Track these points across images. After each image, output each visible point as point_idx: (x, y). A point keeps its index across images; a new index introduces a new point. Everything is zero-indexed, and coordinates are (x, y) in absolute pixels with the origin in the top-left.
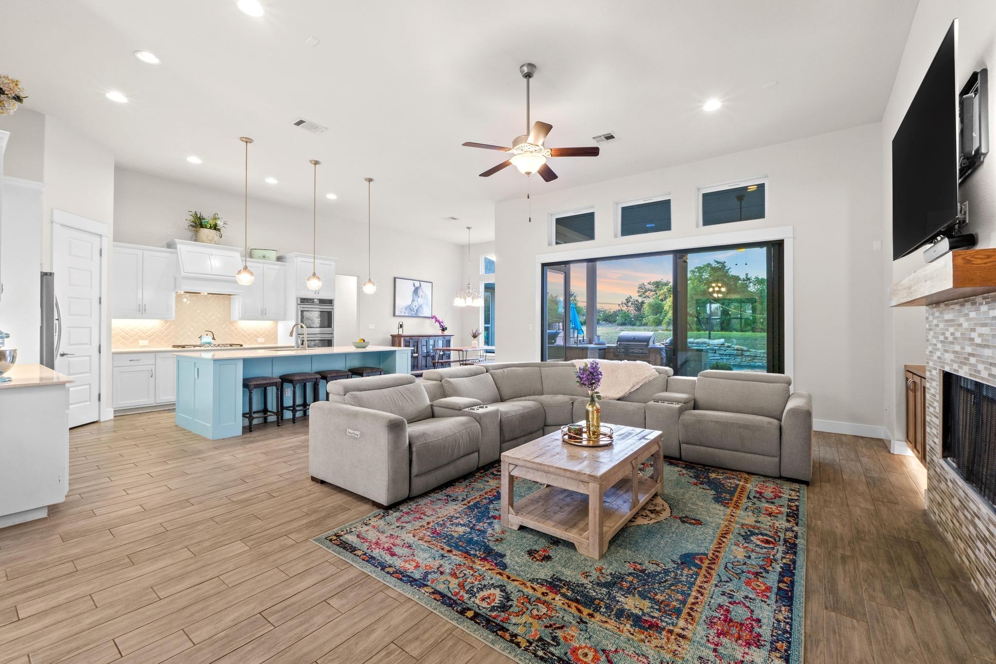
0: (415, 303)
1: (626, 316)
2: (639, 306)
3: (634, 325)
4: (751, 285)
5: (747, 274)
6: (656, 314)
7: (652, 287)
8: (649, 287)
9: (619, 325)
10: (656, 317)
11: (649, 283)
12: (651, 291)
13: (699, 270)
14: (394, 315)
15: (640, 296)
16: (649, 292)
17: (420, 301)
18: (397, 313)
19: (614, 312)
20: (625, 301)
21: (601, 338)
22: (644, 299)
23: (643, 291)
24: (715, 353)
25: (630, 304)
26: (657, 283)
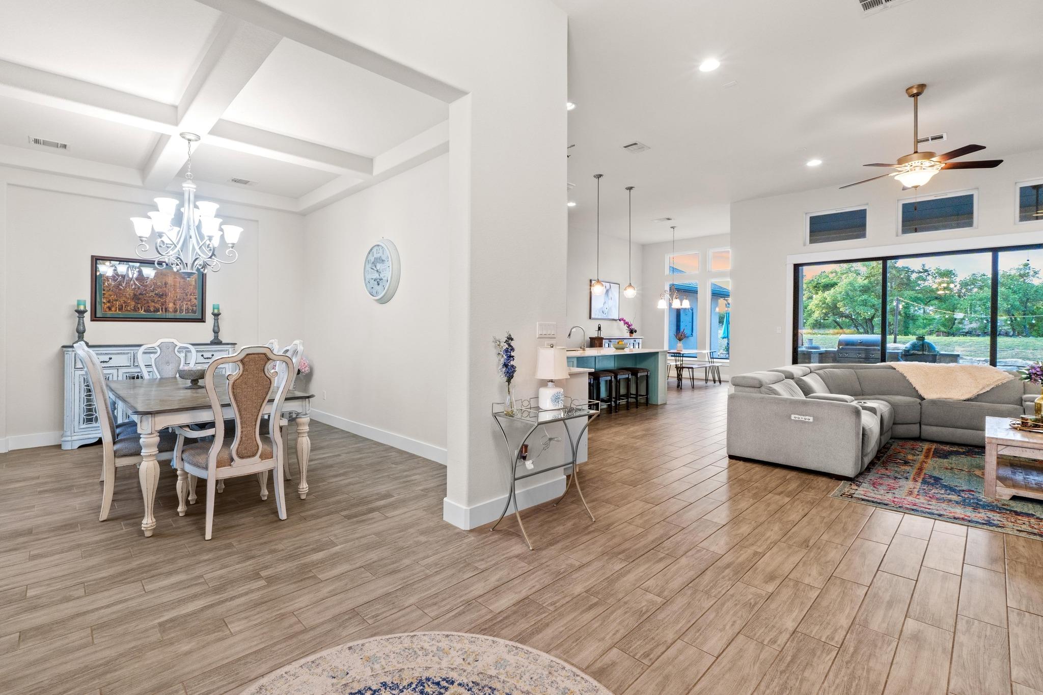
0: (606, 306)
14: (590, 318)
17: (610, 303)
18: (593, 316)
21: (814, 341)
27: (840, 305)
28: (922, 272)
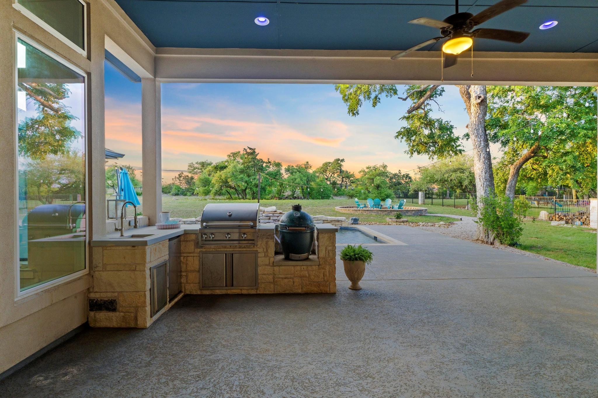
1: (178, 188)
2: (190, 181)
3: (185, 195)
4: (271, 166)
5: (268, 159)
6: (205, 186)
7: (199, 166)
8: (196, 165)
9: (173, 195)
10: (205, 188)
11: (197, 163)
12: (199, 169)
13: (233, 155)
15: (190, 172)
16: (197, 170)
19: (169, 184)
20: (177, 176)
22: (193, 175)
23: (192, 168)
24: (270, 219)
25: (181, 179)
26: (203, 163)
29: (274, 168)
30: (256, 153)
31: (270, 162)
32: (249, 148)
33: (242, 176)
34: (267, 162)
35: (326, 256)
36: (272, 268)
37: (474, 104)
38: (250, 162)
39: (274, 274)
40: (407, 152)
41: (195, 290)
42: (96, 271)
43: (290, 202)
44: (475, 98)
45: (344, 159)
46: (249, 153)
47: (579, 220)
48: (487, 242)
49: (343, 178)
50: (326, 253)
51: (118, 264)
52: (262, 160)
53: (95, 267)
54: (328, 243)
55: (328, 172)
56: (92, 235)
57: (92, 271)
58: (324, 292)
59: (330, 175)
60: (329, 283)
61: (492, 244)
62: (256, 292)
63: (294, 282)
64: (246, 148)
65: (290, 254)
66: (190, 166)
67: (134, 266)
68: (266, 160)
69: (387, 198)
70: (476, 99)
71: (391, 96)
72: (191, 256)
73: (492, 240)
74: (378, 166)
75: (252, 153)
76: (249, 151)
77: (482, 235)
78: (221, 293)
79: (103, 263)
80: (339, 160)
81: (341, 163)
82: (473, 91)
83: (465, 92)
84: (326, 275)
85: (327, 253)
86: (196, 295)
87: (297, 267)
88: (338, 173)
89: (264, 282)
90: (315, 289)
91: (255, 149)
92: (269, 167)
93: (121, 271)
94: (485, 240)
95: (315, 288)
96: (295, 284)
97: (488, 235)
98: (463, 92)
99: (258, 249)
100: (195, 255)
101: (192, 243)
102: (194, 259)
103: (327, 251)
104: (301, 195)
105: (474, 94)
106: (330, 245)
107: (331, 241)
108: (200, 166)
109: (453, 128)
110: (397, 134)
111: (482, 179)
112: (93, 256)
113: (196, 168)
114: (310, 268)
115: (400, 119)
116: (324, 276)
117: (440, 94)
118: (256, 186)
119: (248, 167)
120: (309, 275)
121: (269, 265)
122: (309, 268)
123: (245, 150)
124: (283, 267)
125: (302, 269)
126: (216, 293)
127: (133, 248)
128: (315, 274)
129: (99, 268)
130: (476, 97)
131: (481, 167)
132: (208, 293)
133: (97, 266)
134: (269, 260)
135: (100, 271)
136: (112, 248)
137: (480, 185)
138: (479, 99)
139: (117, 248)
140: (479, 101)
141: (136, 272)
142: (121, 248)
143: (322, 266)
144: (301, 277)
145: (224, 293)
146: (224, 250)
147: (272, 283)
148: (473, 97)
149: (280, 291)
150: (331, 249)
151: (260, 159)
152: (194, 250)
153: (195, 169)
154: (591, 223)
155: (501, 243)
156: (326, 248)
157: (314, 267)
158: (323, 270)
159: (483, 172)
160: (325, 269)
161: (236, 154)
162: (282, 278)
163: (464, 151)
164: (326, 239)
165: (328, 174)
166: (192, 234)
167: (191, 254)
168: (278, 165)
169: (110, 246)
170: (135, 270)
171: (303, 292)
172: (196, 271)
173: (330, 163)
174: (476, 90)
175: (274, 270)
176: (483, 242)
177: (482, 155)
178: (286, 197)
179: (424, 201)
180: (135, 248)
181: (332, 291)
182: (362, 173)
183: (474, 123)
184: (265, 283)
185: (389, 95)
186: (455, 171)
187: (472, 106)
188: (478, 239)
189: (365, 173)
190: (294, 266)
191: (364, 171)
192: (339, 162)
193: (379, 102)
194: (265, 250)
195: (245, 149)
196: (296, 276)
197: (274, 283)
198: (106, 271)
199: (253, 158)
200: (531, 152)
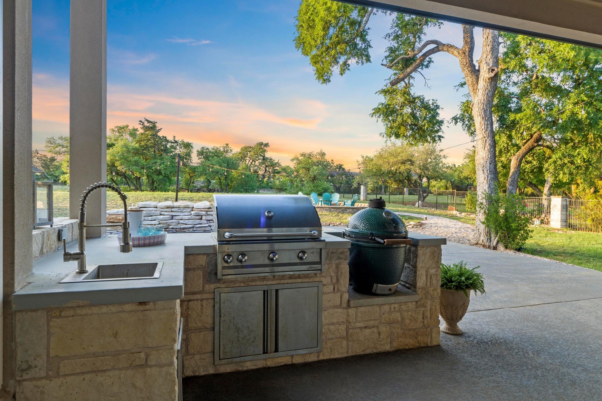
13: (118, 130)
23: (52, 145)
27: (117, 164)
28: (173, 143)
29: (181, 150)
30: (158, 129)
31: (176, 142)
32: (146, 120)
33: (136, 158)
34: (173, 141)
35: (426, 284)
36: (345, 311)
37: (485, 78)
38: (149, 140)
39: (348, 322)
40: (382, 135)
41: (203, 366)
42: (25, 380)
43: (209, 196)
44: (487, 70)
45: (268, 144)
46: (147, 127)
47: (538, 218)
48: (489, 246)
49: (266, 166)
50: (427, 281)
51: (95, 355)
52: (165, 137)
53: (23, 371)
54: (430, 263)
55: (248, 158)
56: (13, 279)
57: (12, 382)
58: (422, 345)
59: (250, 163)
60: (431, 329)
61: (495, 248)
62: (318, 356)
63: (379, 333)
64: (143, 120)
65: (375, 285)
66: (49, 141)
67: (143, 355)
68: (170, 138)
69: (324, 192)
70: (489, 72)
71: (363, 63)
72: (197, 300)
73: (495, 244)
74: (315, 153)
75: (151, 128)
76: (146, 124)
77: (483, 238)
78: (254, 367)
79: (48, 355)
80: (261, 144)
81: (265, 148)
82: (485, 62)
83: (466, 64)
84: (427, 316)
85: (429, 280)
86: (206, 375)
87: (385, 307)
88: (260, 161)
89: (331, 337)
90: (409, 342)
91: (156, 122)
92: (175, 148)
93: (104, 371)
94: (487, 244)
95: (411, 340)
96: (381, 336)
97: (490, 239)
98: (465, 64)
99: (323, 279)
100: (205, 296)
101: (200, 273)
102: (202, 305)
103: (429, 277)
104: (217, 187)
105: (485, 66)
106: (434, 266)
107: (435, 259)
108: (64, 142)
109: (438, 108)
110: (373, 111)
111: (486, 171)
112: (18, 340)
113: (59, 145)
114: (404, 307)
115: (376, 93)
116: (423, 318)
117: (427, 66)
118: (159, 173)
119: (146, 147)
120: (403, 319)
121: (340, 306)
122: (402, 307)
123: (141, 123)
124: (363, 309)
125: (393, 309)
126: (245, 369)
127: (141, 308)
128: (411, 316)
129: (37, 369)
130: (489, 69)
131: (486, 157)
132: (228, 370)
133: (30, 367)
134: (341, 298)
135: (41, 378)
136: (79, 311)
137: (483, 178)
138: (492, 72)
139: (95, 310)
140: (492, 75)
141: (148, 370)
142: (105, 309)
143: (422, 302)
144: (390, 323)
145: (261, 366)
146: (261, 283)
147: (344, 338)
148: (485, 69)
149: (358, 351)
150: (435, 273)
151: (163, 137)
152: (203, 286)
153: (57, 147)
154: (551, 223)
155: (506, 247)
156: (427, 271)
157: (410, 305)
158: (422, 309)
159: (488, 162)
160: (426, 307)
161: (123, 128)
162: (361, 328)
163: (443, 137)
164: (428, 256)
165: (248, 161)
166: (198, 254)
167: (197, 295)
168: (188, 146)
169: (72, 307)
170: (145, 365)
171: (393, 349)
172: (206, 328)
173: (250, 147)
174: (488, 61)
175: (348, 315)
176: (484, 246)
177: (487, 142)
178: (198, 190)
179: (366, 197)
180: (147, 307)
181: (435, 343)
182: (295, 161)
183: (482, 101)
184: (332, 339)
185: (360, 62)
186: (403, 163)
187: (482, 80)
188: (478, 243)
189: (299, 162)
190: (380, 305)
191: (297, 159)
192: (262, 146)
193: (349, 69)
194: (334, 281)
195: (141, 121)
196: (383, 323)
197: (347, 339)
198: (58, 375)
199: (154, 135)
200: (533, 142)
